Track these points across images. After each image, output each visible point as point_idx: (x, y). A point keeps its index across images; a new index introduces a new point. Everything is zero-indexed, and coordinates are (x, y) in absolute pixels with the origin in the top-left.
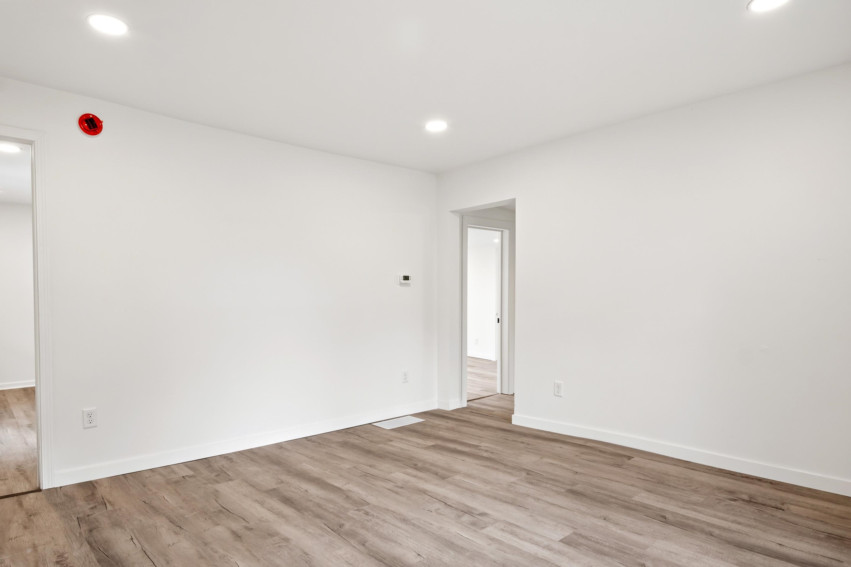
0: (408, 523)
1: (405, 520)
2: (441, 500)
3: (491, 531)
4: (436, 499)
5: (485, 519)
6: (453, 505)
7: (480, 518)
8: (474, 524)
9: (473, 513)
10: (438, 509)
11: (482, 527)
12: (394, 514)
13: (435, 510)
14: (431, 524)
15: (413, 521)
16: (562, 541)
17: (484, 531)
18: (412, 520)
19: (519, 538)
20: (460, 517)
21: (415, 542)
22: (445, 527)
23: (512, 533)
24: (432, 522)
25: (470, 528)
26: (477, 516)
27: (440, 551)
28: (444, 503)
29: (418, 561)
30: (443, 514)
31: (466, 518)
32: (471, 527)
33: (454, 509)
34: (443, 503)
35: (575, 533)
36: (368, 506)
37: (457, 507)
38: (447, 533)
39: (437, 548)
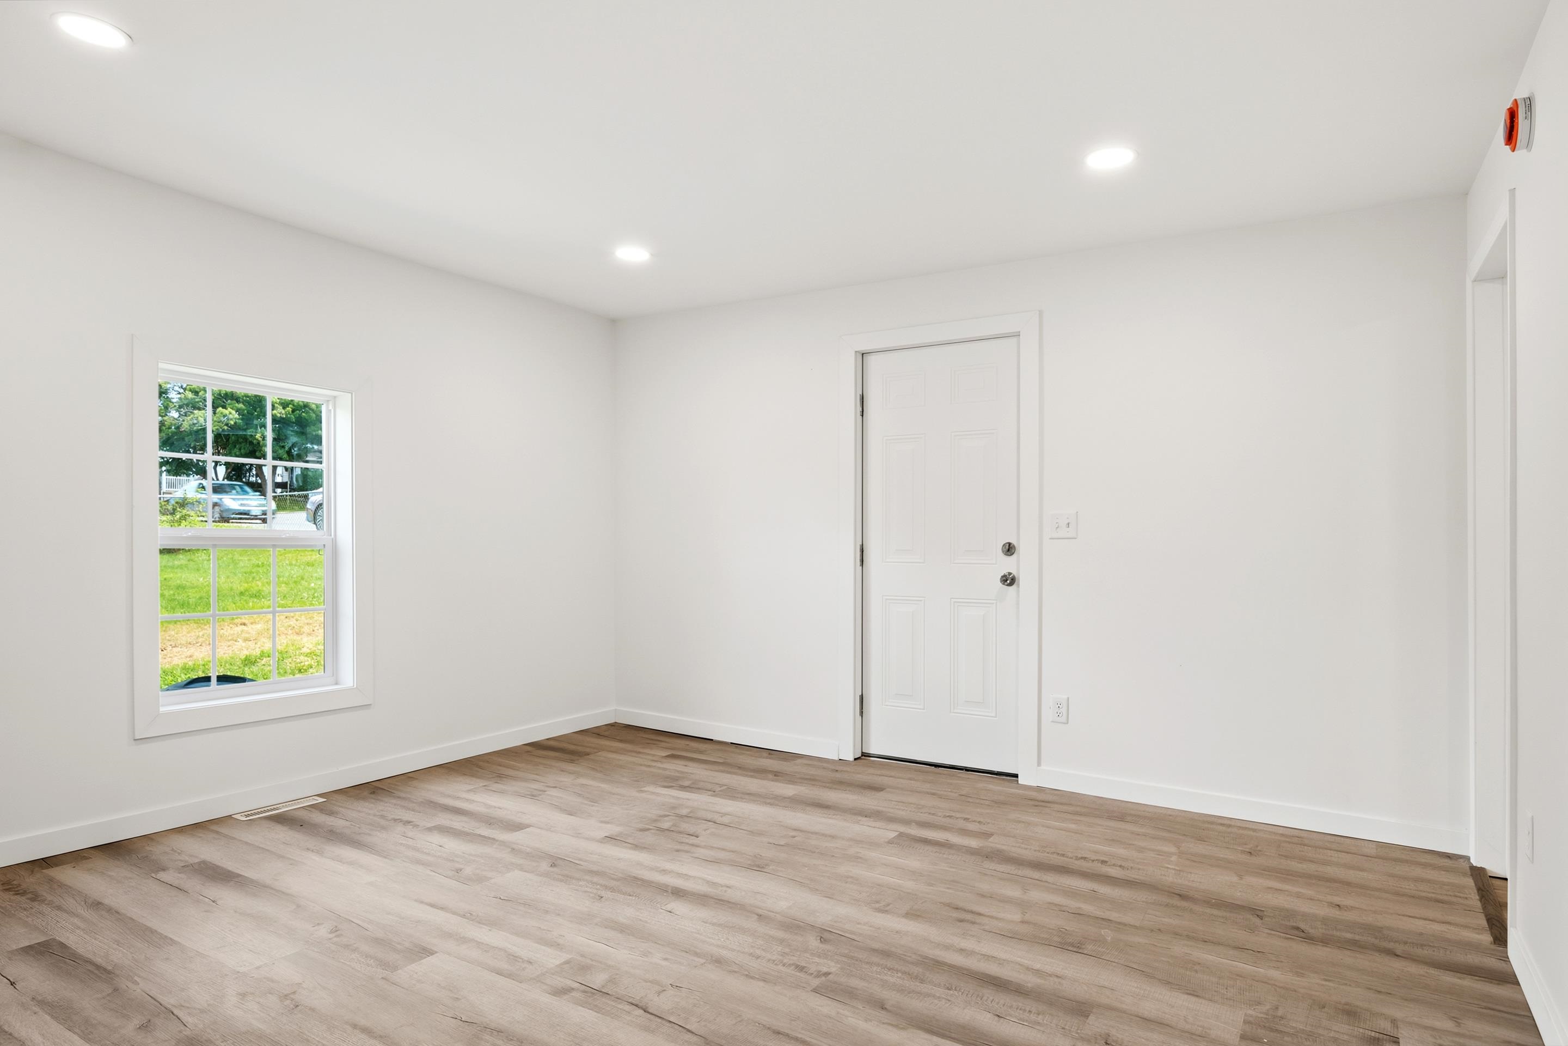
0: (710, 958)
1: (718, 961)
2: (660, 1020)
3: (551, 959)
4: (670, 1022)
5: (561, 982)
6: (628, 1008)
7: (571, 981)
8: (584, 968)
9: (585, 992)
10: (659, 993)
11: (568, 963)
12: (747, 973)
13: (664, 990)
14: (666, 959)
15: (702, 961)
16: (429, 953)
17: (565, 957)
18: (705, 963)
19: (506, 951)
20: (612, 981)
21: (683, 927)
22: (638, 956)
23: (513, 958)
24: (664, 963)
25: (592, 960)
26: (576, 985)
27: (641, 920)
28: (648, 1012)
29: (669, 905)
30: (647, 982)
31: (598, 979)
32: (589, 961)
33: (624, 999)
34: (650, 1011)
35: (395, 968)
36: (814, 987)
37: (620, 1003)
38: (633, 946)
39: (646, 922)
